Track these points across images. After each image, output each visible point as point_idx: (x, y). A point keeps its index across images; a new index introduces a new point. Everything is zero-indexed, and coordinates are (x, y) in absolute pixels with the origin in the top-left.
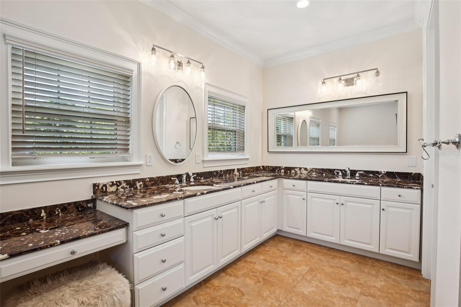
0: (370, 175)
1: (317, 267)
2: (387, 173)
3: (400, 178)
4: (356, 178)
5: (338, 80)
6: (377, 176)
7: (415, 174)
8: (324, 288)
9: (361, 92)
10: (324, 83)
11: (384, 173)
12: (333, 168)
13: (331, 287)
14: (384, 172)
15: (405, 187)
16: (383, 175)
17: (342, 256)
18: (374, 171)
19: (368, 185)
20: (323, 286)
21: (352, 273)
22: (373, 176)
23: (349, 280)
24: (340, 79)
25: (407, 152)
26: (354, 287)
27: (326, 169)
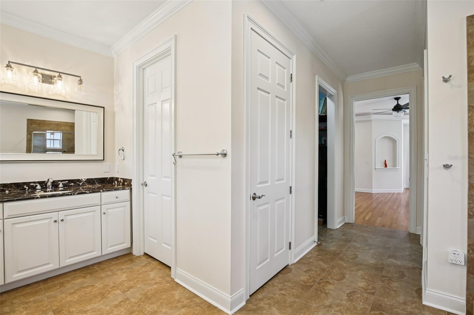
0: (70, 184)
1: (58, 304)
2: (88, 180)
3: (99, 183)
4: (60, 189)
5: (33, 71)
6: (78, 184)
7: (110, 178)
8: (94, 313)
9: (60, 95)
10: (8, 66)
11: (85, 181)
12: (21, 182)
13: (98, 308)
14: (85, 179)
15: (120, 189)
16: (84, 183)
17: (68, 279)
18: (75, 180)
19: (90, 193)
20: (91, 313)
21: (96, 285)
22: (73, 185)
23: (102, 291)
24: (36, 71)
25: (104, 160)
26: (113, 292)
27: (10, 184)
